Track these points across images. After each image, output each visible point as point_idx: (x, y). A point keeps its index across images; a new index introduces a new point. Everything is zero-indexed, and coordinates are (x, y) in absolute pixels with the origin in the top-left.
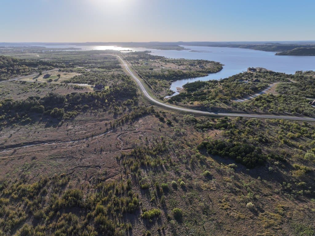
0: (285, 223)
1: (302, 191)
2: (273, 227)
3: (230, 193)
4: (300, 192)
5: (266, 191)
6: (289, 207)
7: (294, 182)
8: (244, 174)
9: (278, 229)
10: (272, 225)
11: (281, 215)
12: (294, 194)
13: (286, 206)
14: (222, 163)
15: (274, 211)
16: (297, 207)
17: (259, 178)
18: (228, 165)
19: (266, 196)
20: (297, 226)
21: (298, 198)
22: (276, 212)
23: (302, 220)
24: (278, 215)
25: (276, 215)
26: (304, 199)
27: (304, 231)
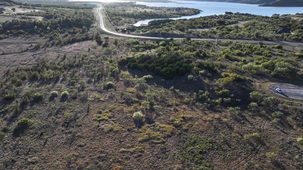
0: (174, 136)
1: (220, 99)
2: (153, 141)
3: (123, 103)
4: (217, 101)
5: (173, 101)
6: (192, 118)
7: (215, 91)
8: (156, 85)
9: (159, 143)
10: (154, 138)
11: (175, 127)
12: (208, 103)
13: (189, 116)
14: (136, 76)
15: (169, 122)
16: (205, 117)
17: (172, 87)
18: (142, 77)
19: (169, 106)
20: (191, 139)
21: (212, 108)
22: (171, 123)
23: (202, 132)
24: (171, 126)
25: (167, 126)
26: (220, 109)
27: (198, 145)
